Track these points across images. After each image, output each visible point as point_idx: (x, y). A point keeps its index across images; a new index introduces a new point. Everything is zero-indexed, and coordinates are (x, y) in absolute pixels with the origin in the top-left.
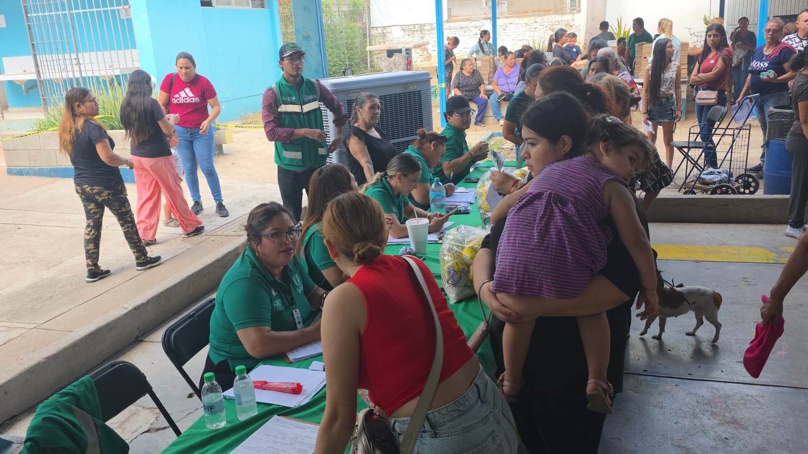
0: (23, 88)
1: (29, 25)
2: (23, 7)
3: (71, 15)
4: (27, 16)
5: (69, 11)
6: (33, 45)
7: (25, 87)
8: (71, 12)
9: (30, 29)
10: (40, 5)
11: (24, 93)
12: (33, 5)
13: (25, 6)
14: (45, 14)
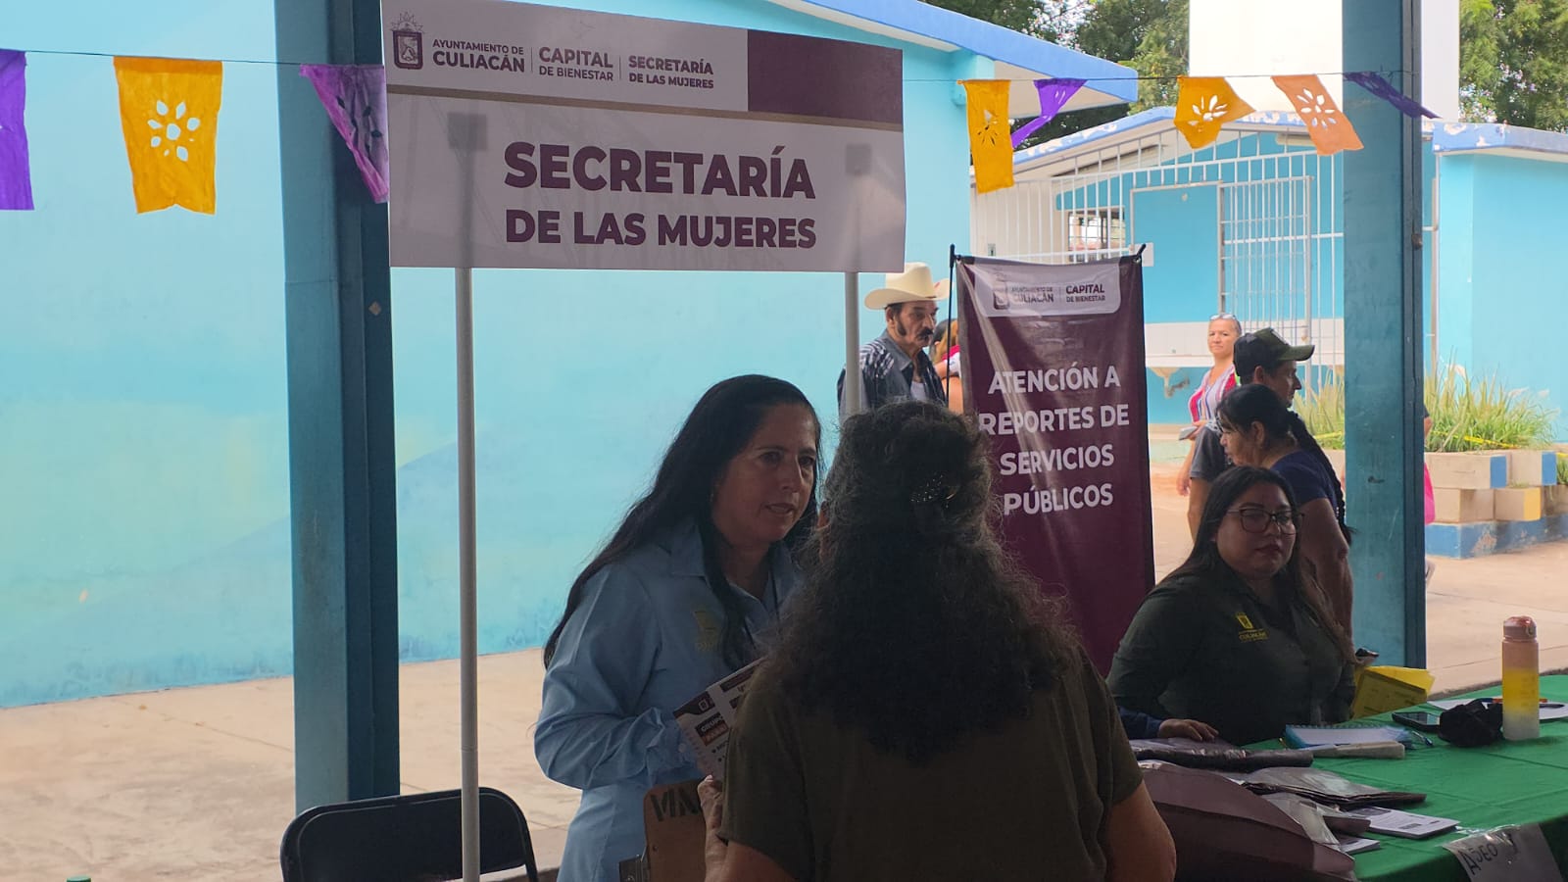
0: (1166, 384)
1: (1223, 261)
2: (1219, 226)
3: (1313, 242)
4: (1223, 244)
5: (1311, 234)
6: (1223, 297)
7: (1170, 382)
8: (1313, 236)
9: (1223, 268)
10: (1266, 223)
11: (1166, 395)
12: (1253, 223)
13: (1223, 226)
14: (1273, 239)
